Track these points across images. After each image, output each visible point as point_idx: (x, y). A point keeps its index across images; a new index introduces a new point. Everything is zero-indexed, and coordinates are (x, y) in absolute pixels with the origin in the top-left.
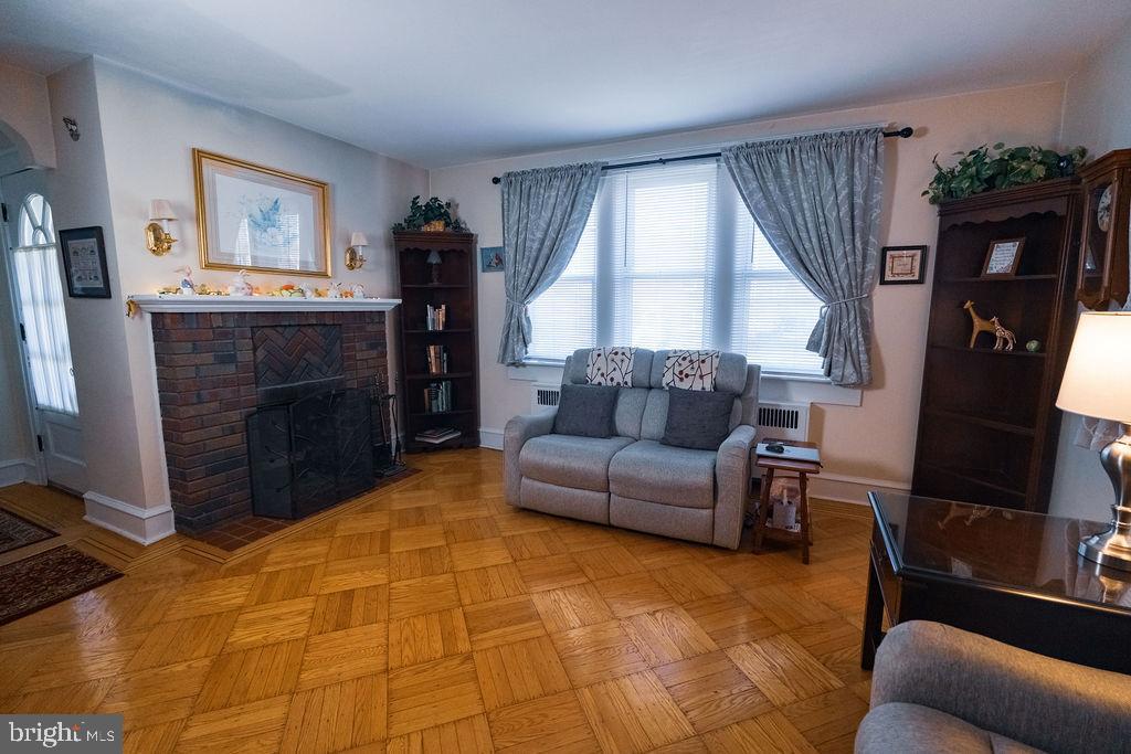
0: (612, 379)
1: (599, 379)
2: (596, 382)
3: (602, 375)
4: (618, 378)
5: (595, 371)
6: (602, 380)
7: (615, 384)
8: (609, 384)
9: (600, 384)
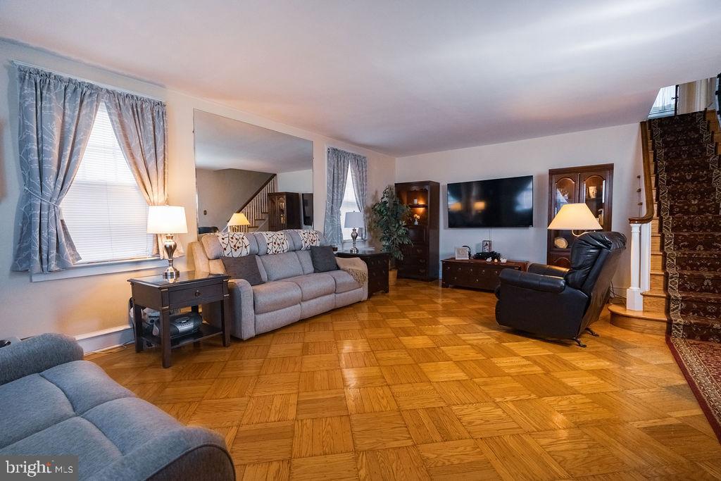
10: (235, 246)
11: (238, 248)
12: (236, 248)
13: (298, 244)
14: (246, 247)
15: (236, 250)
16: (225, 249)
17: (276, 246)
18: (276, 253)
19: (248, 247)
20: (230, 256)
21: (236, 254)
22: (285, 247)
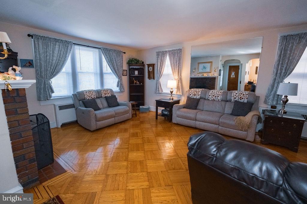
0: (91, 97)
1: (88, 98)
2: (87, 99)
3: (89, 97)
4: (93, 97)
5: (87, 96)
6: (89, 98)
7: (92, 98)
8: (91, 98)
9: (89, 99)
10: (194, 94)
11: (196, 95)
12: (195, 95)
13: (228, 98)
14: (199, 95)
15: (194, 96)
16: (190, 95)
17: (214, 97)
18: (214, 100)
19: (200, 95)
20: (192, 97)
21: (195, 97)
22: (219, 98)
